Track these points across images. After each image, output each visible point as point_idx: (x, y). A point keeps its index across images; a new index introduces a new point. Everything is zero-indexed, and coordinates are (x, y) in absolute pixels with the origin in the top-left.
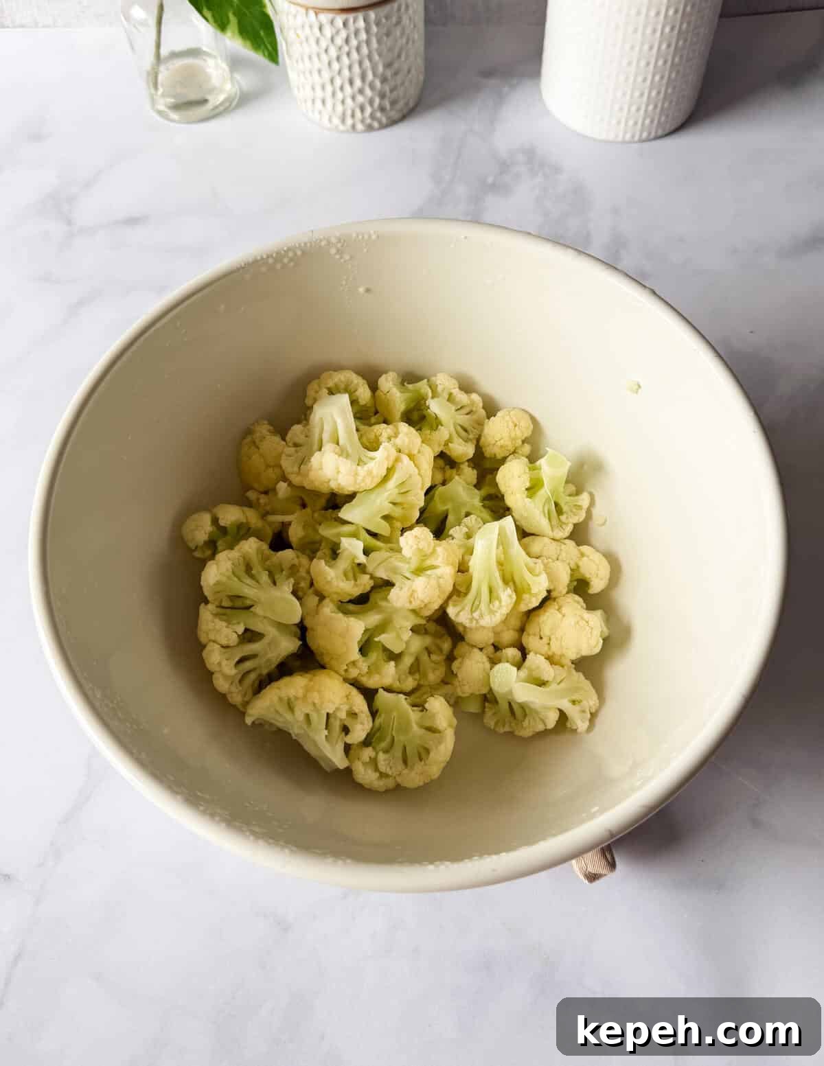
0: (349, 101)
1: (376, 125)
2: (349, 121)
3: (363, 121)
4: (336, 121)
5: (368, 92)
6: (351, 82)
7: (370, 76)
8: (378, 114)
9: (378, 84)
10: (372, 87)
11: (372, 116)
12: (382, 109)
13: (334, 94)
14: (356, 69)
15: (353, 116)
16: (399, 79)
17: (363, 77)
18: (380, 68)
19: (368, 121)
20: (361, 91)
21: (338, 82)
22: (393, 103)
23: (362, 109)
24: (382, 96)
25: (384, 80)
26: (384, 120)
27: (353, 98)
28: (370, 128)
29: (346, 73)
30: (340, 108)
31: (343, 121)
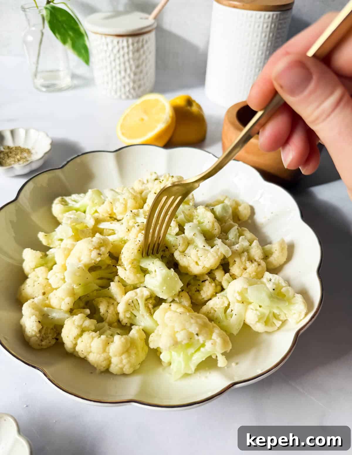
0: (119, 83)
1: (131, 97)
2: (119, 94)
3: (125, 93)
4: (113, 93)
5: (128, 79)
6: (120, 72)
7: (128, 71)
8: (132, 91)
9: (132, 75)
10: (129, 76)
11: (129, 91)
12: (134, 89)
13: (112, 78)
14: (122, 66)
15: (121, 90)
16: (142, 76)
17: (125, 70)
18: (134, 68)
19: (128, 94)
20: (124, 78)
21: (114, 72)
22: (139, 87)
23: (124, 86)
24: (134, 82)
25: (135, 74)
26: (135, 94)
27: (121, 81)
28: (128, 98)
29: (118, 68)
30: (114, 86)
31: (116, 92)
